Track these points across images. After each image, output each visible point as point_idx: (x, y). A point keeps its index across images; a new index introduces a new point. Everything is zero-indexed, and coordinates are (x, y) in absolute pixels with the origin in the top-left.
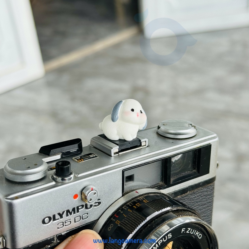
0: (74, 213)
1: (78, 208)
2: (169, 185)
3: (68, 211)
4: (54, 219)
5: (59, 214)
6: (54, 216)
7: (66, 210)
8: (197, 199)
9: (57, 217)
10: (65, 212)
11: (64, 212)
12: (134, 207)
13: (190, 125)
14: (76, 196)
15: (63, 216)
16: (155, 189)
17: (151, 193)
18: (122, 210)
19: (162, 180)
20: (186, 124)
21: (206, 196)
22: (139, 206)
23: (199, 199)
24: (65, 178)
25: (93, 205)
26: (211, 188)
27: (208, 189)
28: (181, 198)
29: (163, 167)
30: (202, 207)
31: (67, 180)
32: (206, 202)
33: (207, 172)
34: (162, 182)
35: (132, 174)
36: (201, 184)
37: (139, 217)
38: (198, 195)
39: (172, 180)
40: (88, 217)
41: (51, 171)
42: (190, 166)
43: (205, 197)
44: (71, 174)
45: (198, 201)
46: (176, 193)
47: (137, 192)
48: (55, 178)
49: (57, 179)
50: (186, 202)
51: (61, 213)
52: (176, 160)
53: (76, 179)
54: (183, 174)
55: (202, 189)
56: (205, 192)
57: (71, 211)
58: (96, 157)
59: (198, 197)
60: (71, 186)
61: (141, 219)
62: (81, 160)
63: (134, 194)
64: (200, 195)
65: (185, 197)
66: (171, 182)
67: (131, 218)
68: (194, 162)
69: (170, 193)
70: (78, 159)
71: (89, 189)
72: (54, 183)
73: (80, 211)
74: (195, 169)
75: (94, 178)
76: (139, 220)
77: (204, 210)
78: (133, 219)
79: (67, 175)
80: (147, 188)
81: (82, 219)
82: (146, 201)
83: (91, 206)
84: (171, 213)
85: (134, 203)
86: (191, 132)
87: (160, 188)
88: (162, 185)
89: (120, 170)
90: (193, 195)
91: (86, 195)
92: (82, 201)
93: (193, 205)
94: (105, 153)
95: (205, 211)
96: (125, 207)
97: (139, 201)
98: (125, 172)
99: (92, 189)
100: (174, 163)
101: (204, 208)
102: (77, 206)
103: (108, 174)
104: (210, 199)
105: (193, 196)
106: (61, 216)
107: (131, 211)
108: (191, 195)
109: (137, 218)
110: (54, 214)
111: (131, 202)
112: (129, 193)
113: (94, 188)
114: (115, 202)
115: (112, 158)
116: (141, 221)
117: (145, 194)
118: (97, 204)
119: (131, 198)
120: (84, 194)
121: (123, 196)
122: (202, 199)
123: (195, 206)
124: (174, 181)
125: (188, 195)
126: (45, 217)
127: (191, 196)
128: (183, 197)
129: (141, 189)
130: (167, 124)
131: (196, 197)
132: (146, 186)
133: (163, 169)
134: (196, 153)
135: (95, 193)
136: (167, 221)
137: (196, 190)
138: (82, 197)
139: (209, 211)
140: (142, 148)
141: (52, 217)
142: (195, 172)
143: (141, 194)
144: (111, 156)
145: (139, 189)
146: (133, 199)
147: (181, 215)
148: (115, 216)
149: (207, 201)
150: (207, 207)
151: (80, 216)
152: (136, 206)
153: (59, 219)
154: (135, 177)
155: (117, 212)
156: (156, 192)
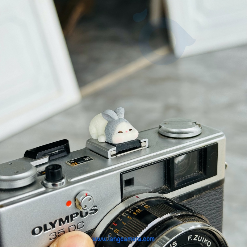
0: (68, 222)
1: (72, 216)
2: (173, 189)
3: (61, 220)
4: (46, 229)
5: (51, 223)
6: (45, 226)
7: (58, 218)
8: (205, 204)
9: (49, 226)
10: (58, 221)
11: (56, 221)
12: (134, 213)
13: (195, 124)
14: (69, 203)
15: (56, 225)
16: (158, 193)
17: (153, 198)
18: (121, 217)
19: (165, 184)
20: (189, 122)
21: (215, 200)
22: (139, 212)
23: (207, 203)
24: (56, 183)
25: (89, 213)
26: (220, 192)
27: (217, 193)
28: (187, 203)
29: (165, 169)
30: (210, 212)
31: (58, 185)
32: (214, 207)
33: (215, 173)
34: (166, 186)
35: (132, 177)
36: (208, 187)
37: (140, 225)
38: (206, 199)
39: (176, 183)
40: (83, 226)
41: (41, 176)
42: (196, 168)
43: (213, 201)
44: (63, 178)
45: (206, 206)
46: (181, 198)
47: (137, 197)
48: (45, 183)
49: (47, 184)
50: (193, 208)
51: (53, 222)
52: (179, 161)
53: (69, 184)
54: (189, 176)
55: (210, 193)
56: (213, 196)
57: (64, 220)
58: (91, 159)
59: (206, 201)
60: (63, 191)
61: (141, 227)
62: (74, 164)
63: (134, 200)
64: (208, 199)
65: (192, 201)
66: (176, 186)
67: (131, 226)
68: (200, 163)
69: (175, 197)
70: (71, 163)
71: (83, 194)
72: (43, 189)
73: (75, 219)
74: (201, 170)
75: (89, 182)
76: (140, 228)
77: (213, 215)
78: (133, 227)
79: (58, 179)
80: (148, 192)
81: (78, 228)
82: (147, 206)
83: (87, 213)
84: (176, 219)
85: (134, 209)
86: (195, 130)
87: (163, 192)
88: (165, 189)
89: (118, 173)
90: (200, 199)
91: (80, 201)
92: (76, 208)
93: (201, 210)
94: (101, 155)
95: (214, 217)
96: (124, 214)
97: (139, 207)
98: (123, 175)
99: (87, 194)
100: (177, 164)
101: (214, 213)
102: (71, 214)
103: (104, 178)
104: (219, 203)
105: (201, 201)
106: (53, 225)
107: (131, 218)
108: (199, 199)
109: (137, 226)
110: (45, 223)
111: (131, 208)
112: (128, 198)
113: (89, 193)
114: (113, 208)
115: (109, 161)
116: (142, 229)
117: (146, 199)
118: (94, 211)
119: (130, 204)
120: (78, 201)
121: (122, 201)
122: (211, 203)
123: (203, 212)
124: (178, 184)
125: (195, 199)
126: (34, 227)
127: (199, 201)
128: (190, 202)
129: (142, 193)
130: (168, 123)
131: (203, 202)
132: (148, 190)
133: (165, 172)
134: (202, 153)
135: (90, 199)
136: (171, 228)
137: (203, 194)
138: (75, 203)
139: (218, 216)
140: (142, 149)
141: (43, 227)
142: (201, 174)
143: (142, 199)
144: (108, 159)
145: (140, 194)
146: (133, 205)
147: (187, 220)
148: (113, 225)
149: (215, 205)
150: (216, 212)
151: (75, 225)
152: (136, 213)
153: (50, 229)
154: (135, 181)
155: (115, 220)
156: (159, 197)
